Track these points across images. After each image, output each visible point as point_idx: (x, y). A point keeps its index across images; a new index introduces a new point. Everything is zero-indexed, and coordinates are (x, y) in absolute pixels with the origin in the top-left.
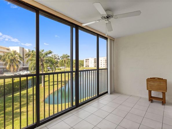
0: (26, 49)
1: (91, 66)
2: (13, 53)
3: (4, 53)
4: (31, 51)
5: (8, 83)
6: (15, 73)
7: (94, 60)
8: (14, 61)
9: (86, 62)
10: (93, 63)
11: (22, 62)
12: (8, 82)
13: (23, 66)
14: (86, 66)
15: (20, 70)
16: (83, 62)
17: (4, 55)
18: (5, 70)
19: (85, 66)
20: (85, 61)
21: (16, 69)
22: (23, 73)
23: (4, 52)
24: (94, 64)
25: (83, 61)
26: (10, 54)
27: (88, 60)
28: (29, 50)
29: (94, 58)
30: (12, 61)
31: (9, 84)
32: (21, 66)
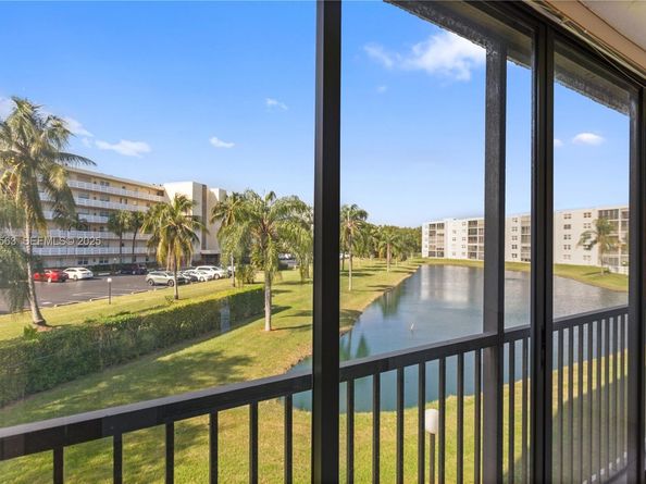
0: (212, 190)
1: (454, 254)
2: (173, 204)
3: (148, 205)
4: (230, 194)
5: (158, 311)
6: (179, 272)
7: (466, 228)
8: (176, 233)
9: (432, 234)
10: (464, 239)
11: (199, 234)
12: (158, 307)
13: (204, 248)
14: (432, 254)
15: (195, 264)
16: (420, 236)
17: (149, 213)
18: (151, 260)
19: (425, 253)
20: (425, 232)
21: (181, 258)
22: (204, 276)
23: (148, 203)
24: (466, 243)
25: (420, 230)
26: (166, 211)
27: (441, 226)
28: (220, 190)
29: (467, 221)
30: (172, 234)
31: (160, 314)
32: (197, 250)
